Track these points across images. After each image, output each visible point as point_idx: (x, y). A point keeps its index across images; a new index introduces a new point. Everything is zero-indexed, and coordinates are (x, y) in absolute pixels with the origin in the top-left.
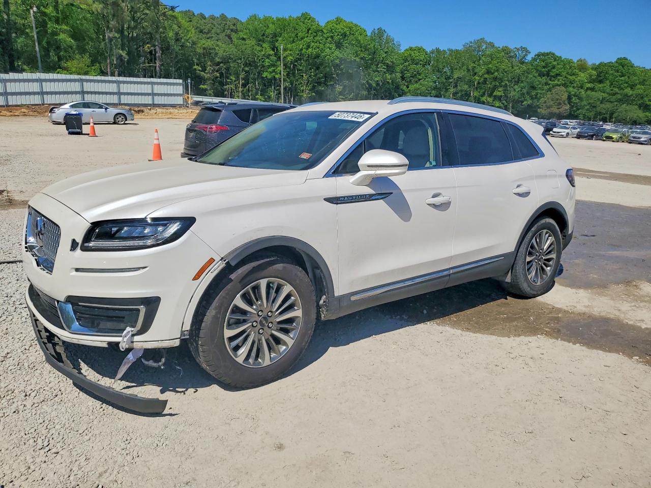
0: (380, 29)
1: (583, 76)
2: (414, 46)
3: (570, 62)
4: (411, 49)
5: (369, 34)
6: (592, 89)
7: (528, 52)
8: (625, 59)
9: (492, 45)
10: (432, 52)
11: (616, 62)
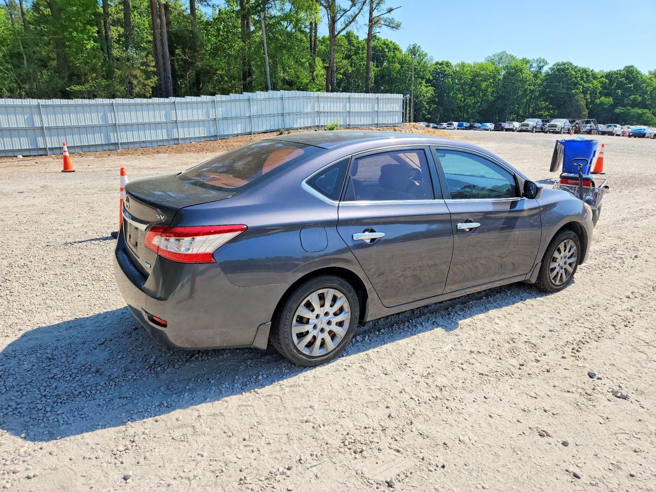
0: (414, 46)
1: (597, 84)
2: (440, 61)
3: (586, 71)
4: (437, 63)
5: (404, 51)
7: (546, 63)
9: (513, 58)
10: (458, 65)
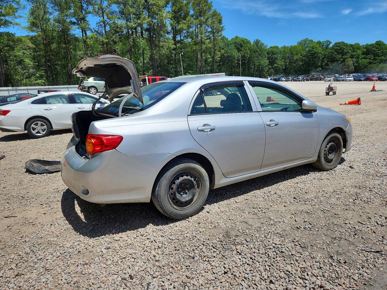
0: (257, 40)
1: (359, 52)
2: (273, 46)
3: (352, 46)
4: (271, 47)
5: (252, 43)
6: (364, 58)
7: (330, 43)
8: (380, 41)
9: (312, 41)
10: (282, 48)
11: (376, 43)
